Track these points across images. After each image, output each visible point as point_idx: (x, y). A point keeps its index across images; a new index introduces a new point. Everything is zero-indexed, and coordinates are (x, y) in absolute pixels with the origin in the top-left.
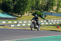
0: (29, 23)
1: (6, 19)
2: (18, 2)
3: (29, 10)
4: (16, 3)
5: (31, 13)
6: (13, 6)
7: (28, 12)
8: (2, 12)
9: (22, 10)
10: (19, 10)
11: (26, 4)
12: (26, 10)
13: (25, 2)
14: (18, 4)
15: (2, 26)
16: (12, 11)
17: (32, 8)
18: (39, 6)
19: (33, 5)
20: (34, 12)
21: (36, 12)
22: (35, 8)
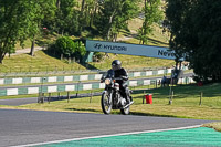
0: (34, 86)
3: (32, 34)
5: (40, 44)
7: (28, 42)
11: (21, 10)
12: (20, 33)
17: (46, 25)
18: (70, 16)
19: (49, 13)
20: (52, 40)
21: (59, 42)
22: (58, 25)
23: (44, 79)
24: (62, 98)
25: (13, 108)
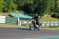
1: (27, 19)
2: (38, 5)
3: (48, 12)
4: (36, 5)
5: (50, 14)
6: (34, 8)
7: (47, 14)
8: (24, 13)
9: (42, 11)
10: (39, 12)
12: (45, 12)
13: (45, 4)
14: (38, 6)
15: (23, 26)
16: (33, 13)
17: (51, 10)
18: (57, 8)
19: (52, 7)
20: (53, 14)
21: (54, 14)
22: (54, 10)
23: (50, 22)
24: (54, 27)
25: (43, 29)
